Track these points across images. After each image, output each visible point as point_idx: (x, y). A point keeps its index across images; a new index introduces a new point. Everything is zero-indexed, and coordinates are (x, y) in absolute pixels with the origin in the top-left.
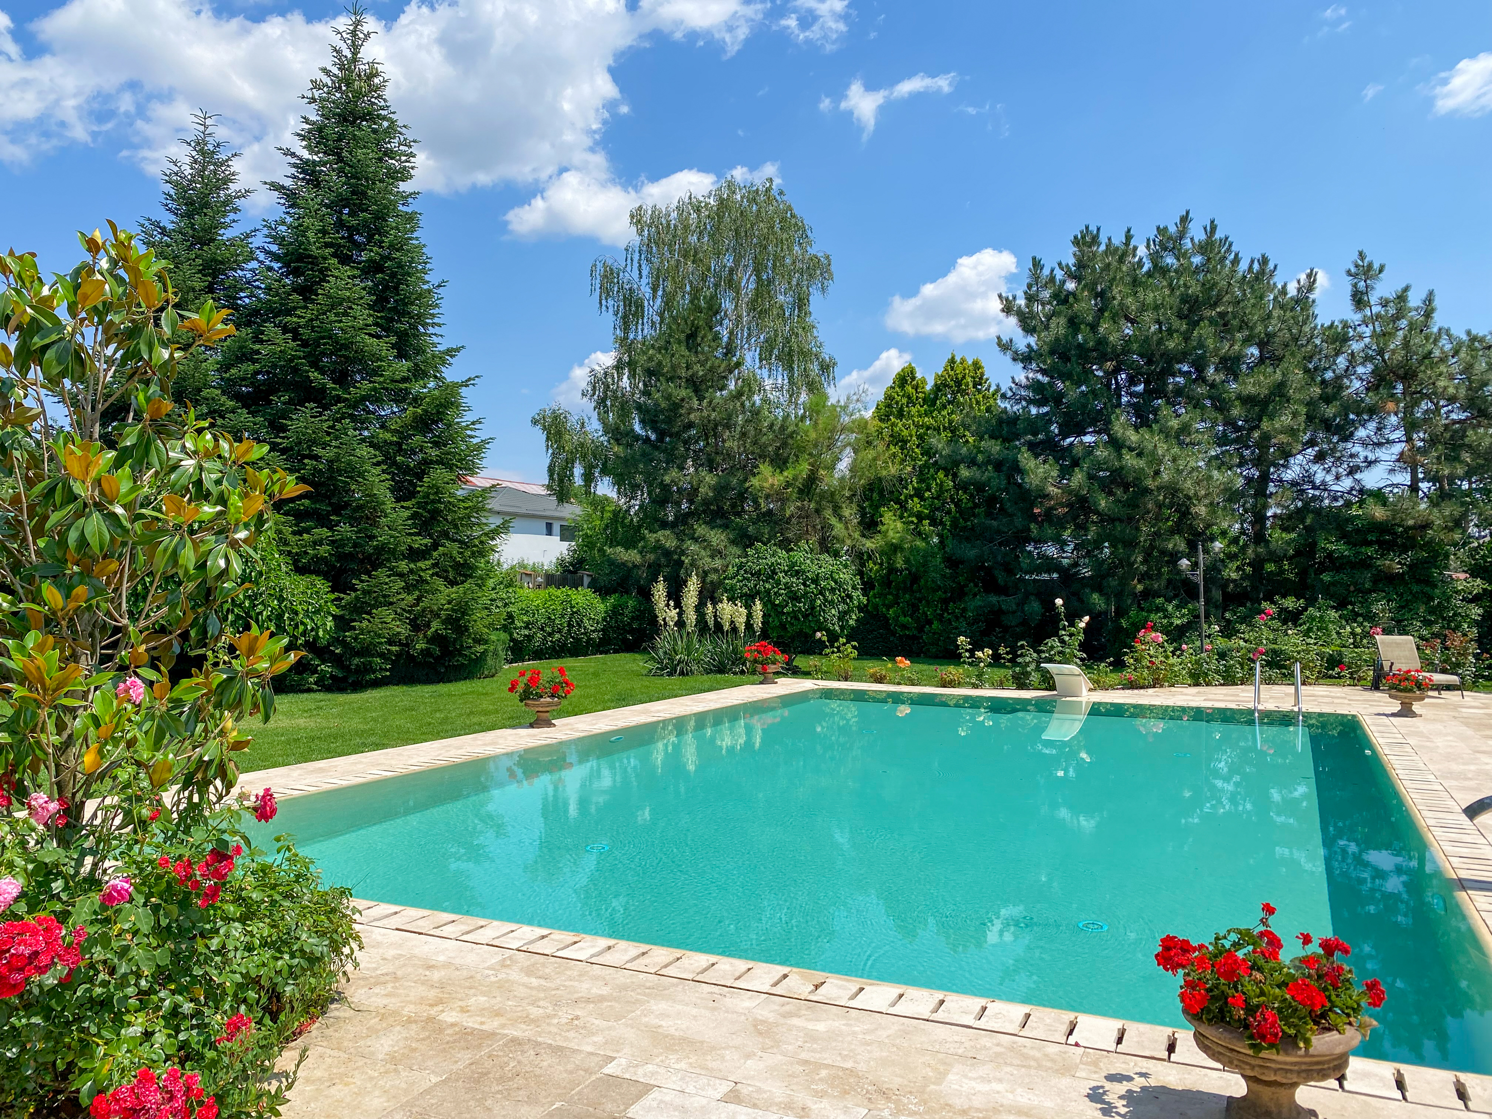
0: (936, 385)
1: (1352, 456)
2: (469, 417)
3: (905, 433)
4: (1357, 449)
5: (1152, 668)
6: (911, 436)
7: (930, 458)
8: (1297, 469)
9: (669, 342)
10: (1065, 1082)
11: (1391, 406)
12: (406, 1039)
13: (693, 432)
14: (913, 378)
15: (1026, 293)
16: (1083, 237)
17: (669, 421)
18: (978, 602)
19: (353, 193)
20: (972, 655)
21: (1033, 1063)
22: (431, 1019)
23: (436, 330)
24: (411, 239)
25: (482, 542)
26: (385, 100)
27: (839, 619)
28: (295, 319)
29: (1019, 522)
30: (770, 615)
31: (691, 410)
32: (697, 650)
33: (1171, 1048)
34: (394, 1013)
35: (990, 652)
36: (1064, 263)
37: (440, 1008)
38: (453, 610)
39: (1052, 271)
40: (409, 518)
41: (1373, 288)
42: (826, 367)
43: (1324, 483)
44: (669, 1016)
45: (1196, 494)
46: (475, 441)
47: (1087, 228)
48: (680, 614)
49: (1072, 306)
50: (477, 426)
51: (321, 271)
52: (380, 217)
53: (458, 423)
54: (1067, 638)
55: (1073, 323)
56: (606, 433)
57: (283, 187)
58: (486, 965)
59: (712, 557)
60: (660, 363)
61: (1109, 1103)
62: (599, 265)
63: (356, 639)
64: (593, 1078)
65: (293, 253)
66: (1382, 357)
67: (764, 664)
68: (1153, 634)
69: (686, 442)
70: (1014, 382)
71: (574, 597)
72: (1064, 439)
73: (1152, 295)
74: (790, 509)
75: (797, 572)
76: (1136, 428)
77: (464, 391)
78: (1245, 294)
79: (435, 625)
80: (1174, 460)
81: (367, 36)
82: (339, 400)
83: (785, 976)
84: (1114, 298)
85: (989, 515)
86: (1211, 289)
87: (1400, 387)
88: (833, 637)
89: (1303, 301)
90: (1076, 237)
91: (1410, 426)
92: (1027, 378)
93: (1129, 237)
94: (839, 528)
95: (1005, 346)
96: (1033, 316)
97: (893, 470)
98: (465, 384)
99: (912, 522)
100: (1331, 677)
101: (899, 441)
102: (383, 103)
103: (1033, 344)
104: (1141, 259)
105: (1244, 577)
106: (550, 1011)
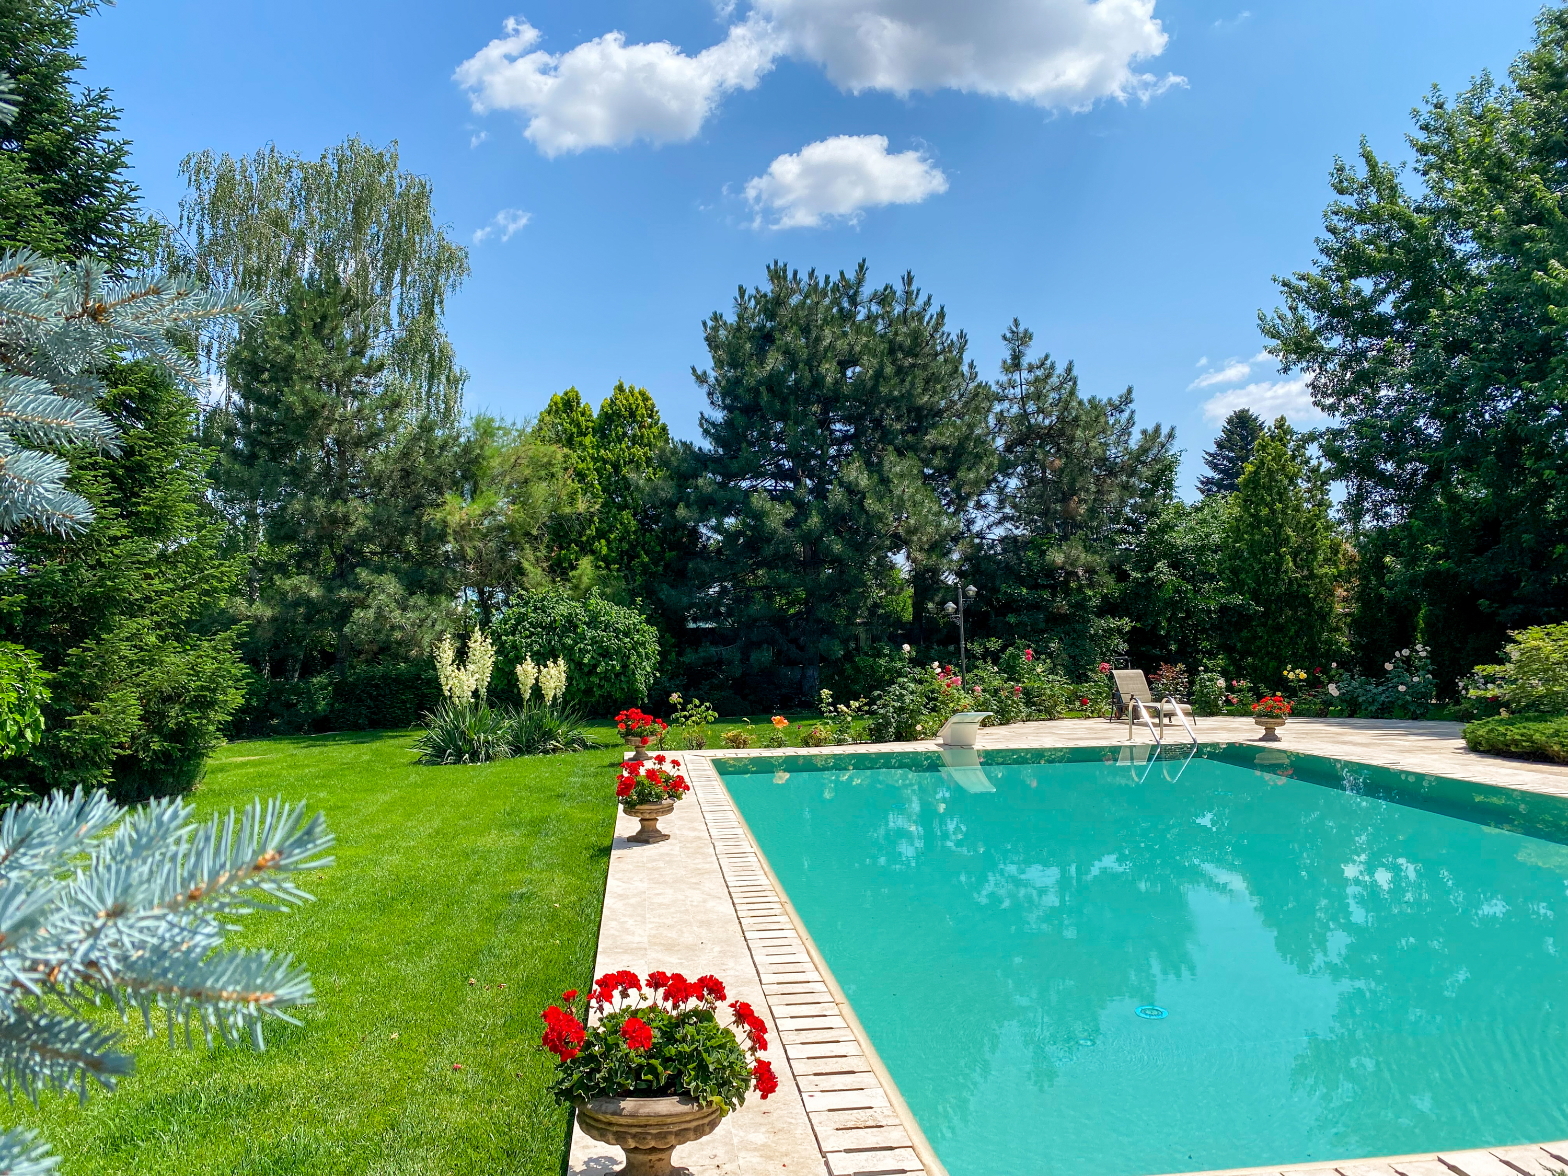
0: (604, 413)
7: (610, 495)
11: (1057, 462)
14: (578, 404)
20: (835, 709)
47: (776, 261)
54: (913, 686)
67: (644, 736)
68: (952, 678)
90: (769, 268)
95: (700, 378)
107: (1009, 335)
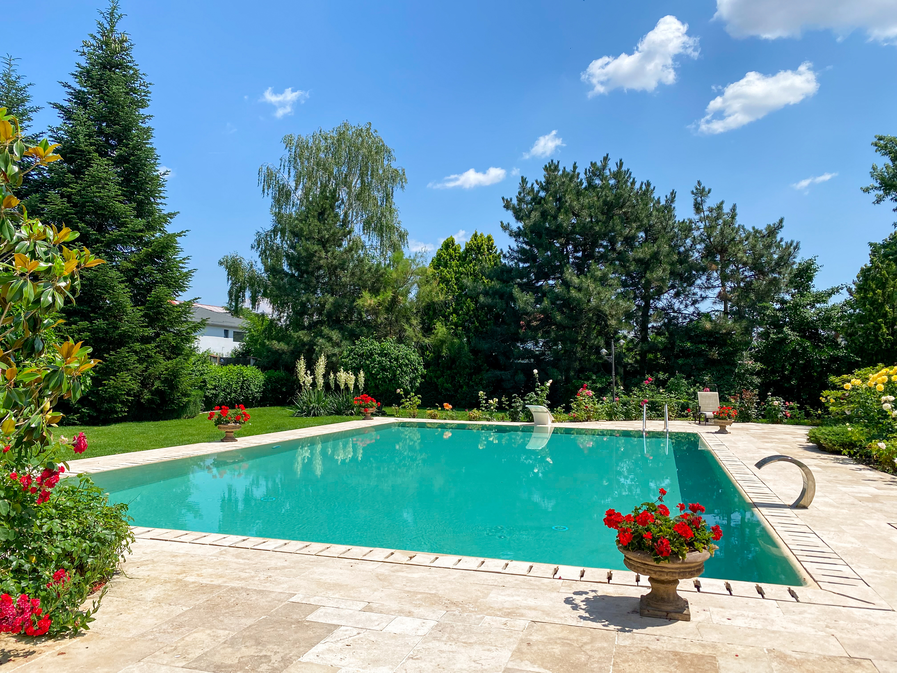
0: (466, 249)
1: (694, 294)
2: (182, 255)
3: (448, 276)
4: (697, 290)
5: (587, 411)
6: (452, 278)
7: (463, 291)
8: (665, 301)
9: (308, 217)
10: (554, 595)
11: (714, 266)
12: (165, 590)
13: (321, 272)
14: (453, 245)
15: (517, 197)
16: (550, 166)
17: (307, 264)
18: (489, 374)
19: (110, 113)
20: (487, 402)
21: (536, 587)
22: (178, 581)
23: (162, 201)
24: (147, 143)
25: (187, 333)
26: (131, 57)
27: (410, 382)
28: (69, 190)
29: (512, 328)
30: (369, 380)
31: (320, 258)
32: (324, 401)
33: (610, 578)
34: (155, 578)
35: (497, 400)
36: (539, 181)
37: (184, 575)
38: (169, 374)
39: (532, 185)
40: (142, 316)
41: (705, 202)
42: (402, 236)
43: (679, 309)
44: (326, 574)
45: (610, 314)
46: (185, 270)
47: (552, 161)
48: (314, 379)
49: (543, 205)
50: (186, 261)
51: (87, 161)
52: (127, 129)
53: (175, 258)
54: (540, 392)
55: (544, 215)
56: (266, 271)
57: (62, 106)
58: (210, 554)
59: (333, 347)
60: (301, 229)
61: (576, 604)
62: (264, 169)
63: (105, 392)
64: (284, 604)
65: (68, 148)
66: (710, 239)
67: (366, 408)
68: (587, 391)
69: (318, 278)
70: (510, 248)
71: (245, 371)
72: (537, 282)
73: (587, 200)
74: (381, 319)
75: (386, 354)
76: (578, 276)
77: (178, 239)
78: (638, 202)
79: (157, 384)
80: (599, 293)
81: (120, 16)
82: (97, 241)
83: (392, 554)
84: (566, 202)
85: (496, 324)
86: (620, 198)
87: (718, 257)
88: (407, 393)
89: (668, 208)
90: (546, 166)
91: (724, 278)
92: (518, 246)
93: (575, 167)
94: (409, 332)
95: (505, 228)
96: (521, 210)
97: (442, 298)
98: (179, 235)
99: (452, 328)
100: (683, 416)
101: (444, 280)
102: (130, 59)
103: (521, 227)
104: (581, 180)
105: (636, 361)
106: (253, 573)
107: (695, 191)
